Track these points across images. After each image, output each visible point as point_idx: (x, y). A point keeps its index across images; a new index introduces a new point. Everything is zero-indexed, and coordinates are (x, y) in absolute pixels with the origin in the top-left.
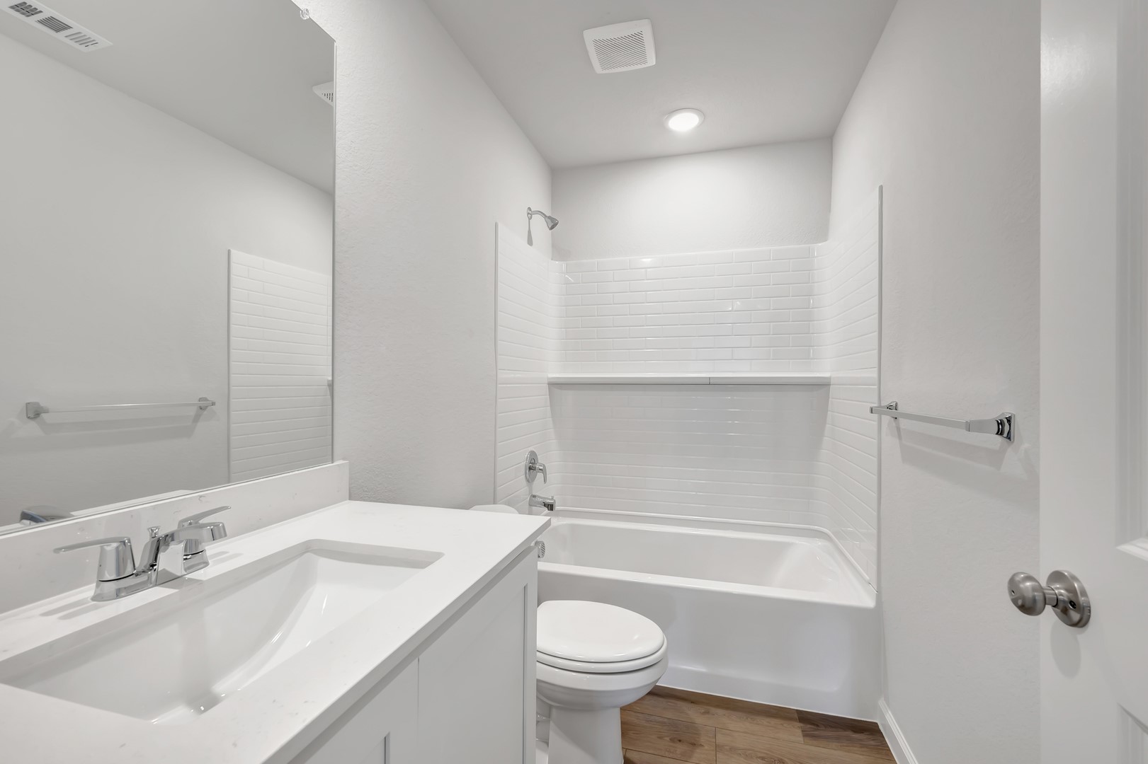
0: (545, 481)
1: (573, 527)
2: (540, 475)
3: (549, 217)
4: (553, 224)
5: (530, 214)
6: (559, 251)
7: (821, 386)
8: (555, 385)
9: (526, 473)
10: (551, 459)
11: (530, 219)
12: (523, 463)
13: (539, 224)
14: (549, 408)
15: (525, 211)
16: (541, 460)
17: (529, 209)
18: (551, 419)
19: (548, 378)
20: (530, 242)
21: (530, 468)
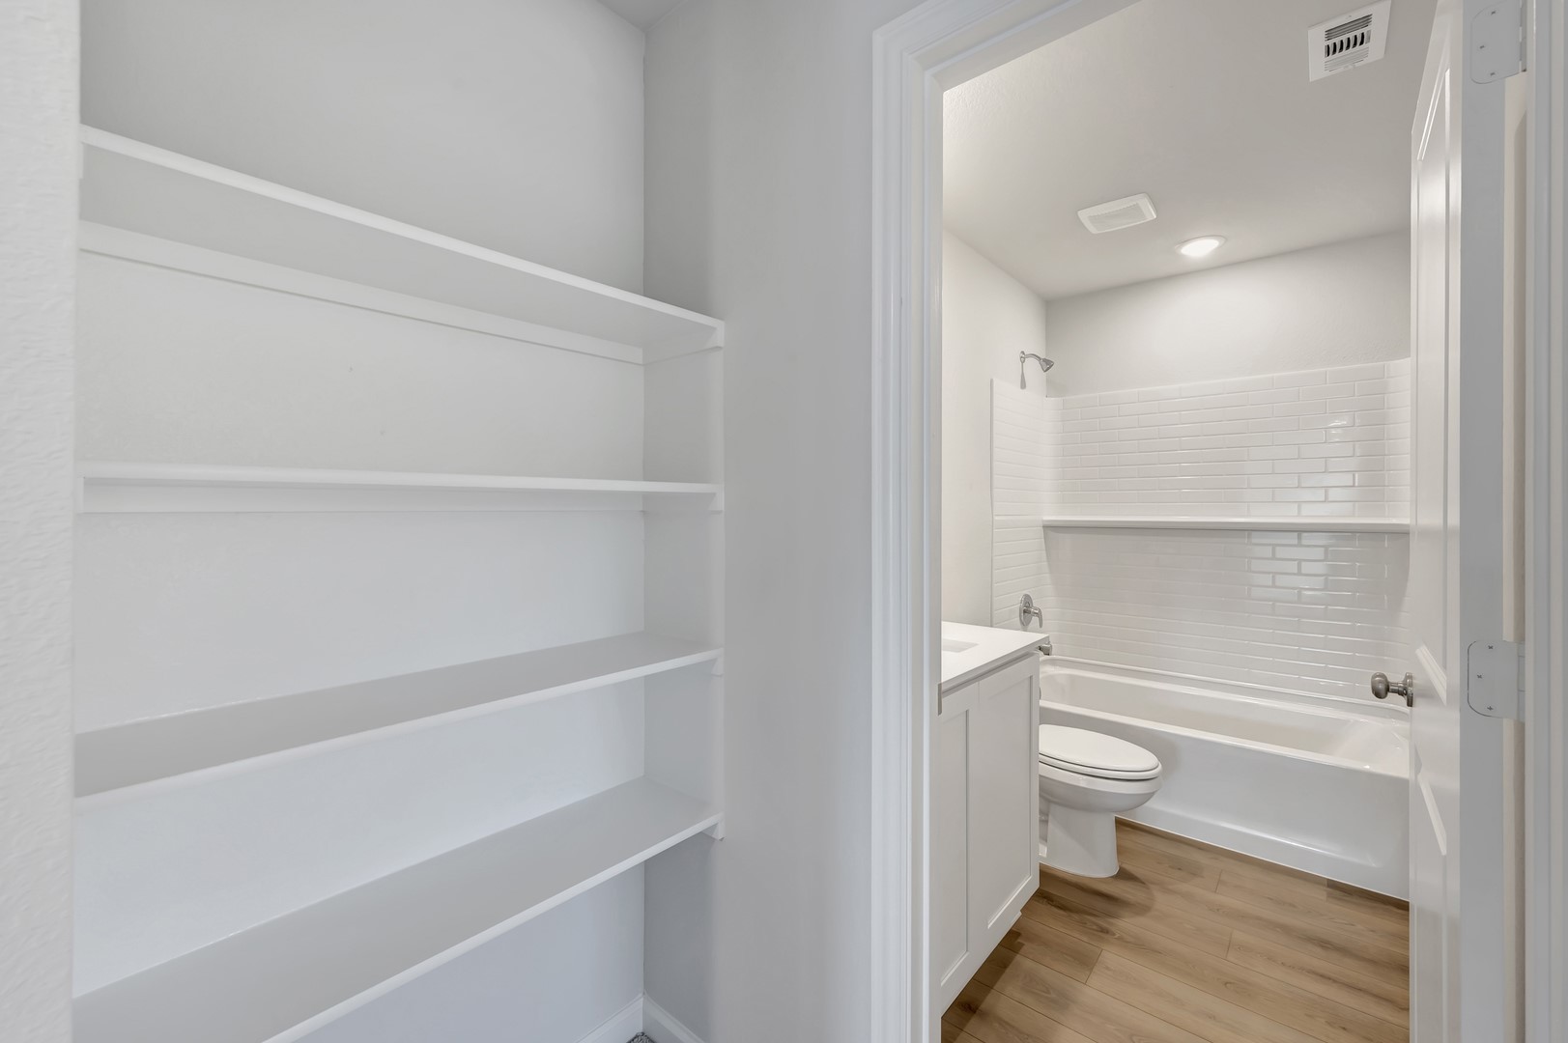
0: (1041, 626)
1: (1072, 678)
2: (1035, 619)
3: (1045, 360)
4: (1047, 364)
5: (1024, 357)
6: (1054, 388)
7: (1401, 534)
8: (1050, 528)
9: (1020, 616)
10: (1047, 603)
11: (1023, 363)
12: (1017, 606)
13: (1033, 367)
14: (1044, 552)
15: (1019, 355)
16: (1035, 604)
17: (1023, 353)
18: (1046, 563)
19: (1043, 521)
20: (1023, 385)
21: (1025, 612)
